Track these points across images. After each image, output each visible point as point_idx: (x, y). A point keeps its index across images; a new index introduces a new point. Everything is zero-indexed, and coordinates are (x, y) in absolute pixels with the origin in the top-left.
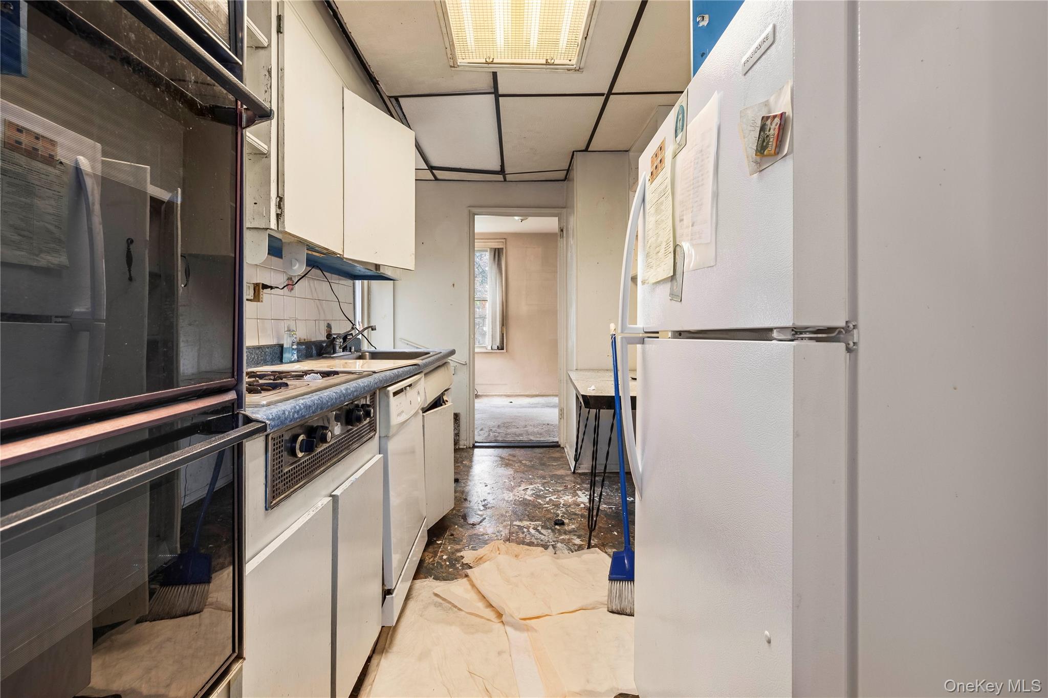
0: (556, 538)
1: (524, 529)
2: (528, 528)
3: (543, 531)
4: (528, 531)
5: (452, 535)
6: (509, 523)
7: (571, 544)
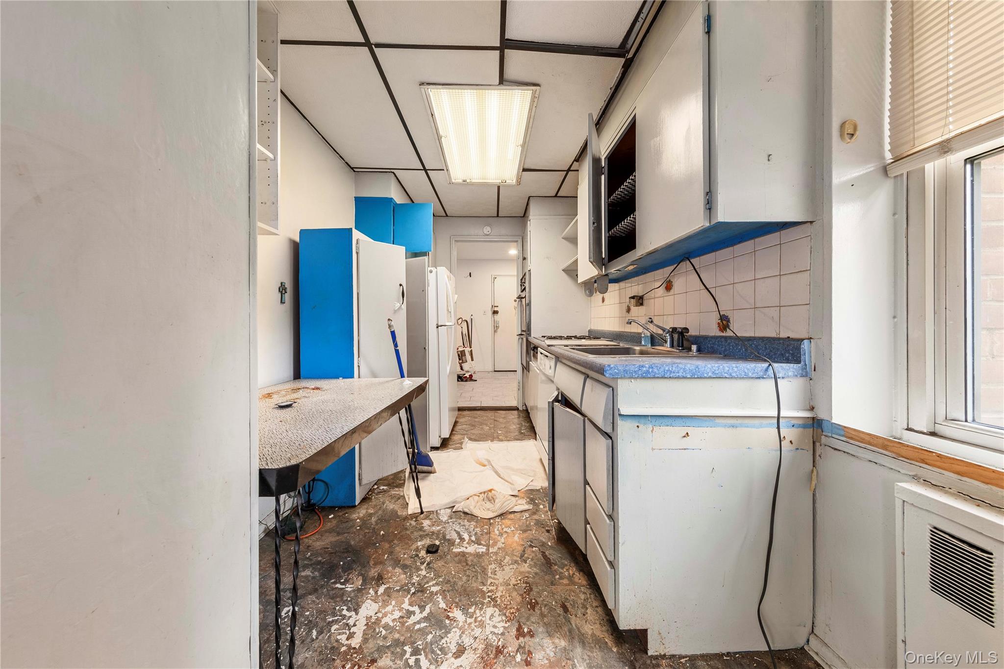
0: (444, 527)
1: (474, 540)
2: (471, 542)
3: (454, 536)
4: (470, 536)
5: (548, 531)
6: (491, 550)
7: (434, 520)
